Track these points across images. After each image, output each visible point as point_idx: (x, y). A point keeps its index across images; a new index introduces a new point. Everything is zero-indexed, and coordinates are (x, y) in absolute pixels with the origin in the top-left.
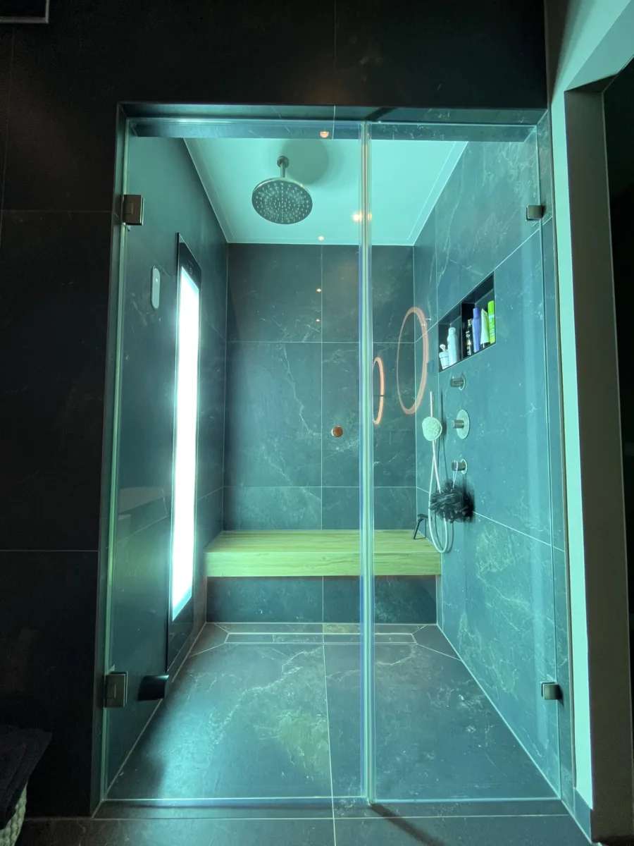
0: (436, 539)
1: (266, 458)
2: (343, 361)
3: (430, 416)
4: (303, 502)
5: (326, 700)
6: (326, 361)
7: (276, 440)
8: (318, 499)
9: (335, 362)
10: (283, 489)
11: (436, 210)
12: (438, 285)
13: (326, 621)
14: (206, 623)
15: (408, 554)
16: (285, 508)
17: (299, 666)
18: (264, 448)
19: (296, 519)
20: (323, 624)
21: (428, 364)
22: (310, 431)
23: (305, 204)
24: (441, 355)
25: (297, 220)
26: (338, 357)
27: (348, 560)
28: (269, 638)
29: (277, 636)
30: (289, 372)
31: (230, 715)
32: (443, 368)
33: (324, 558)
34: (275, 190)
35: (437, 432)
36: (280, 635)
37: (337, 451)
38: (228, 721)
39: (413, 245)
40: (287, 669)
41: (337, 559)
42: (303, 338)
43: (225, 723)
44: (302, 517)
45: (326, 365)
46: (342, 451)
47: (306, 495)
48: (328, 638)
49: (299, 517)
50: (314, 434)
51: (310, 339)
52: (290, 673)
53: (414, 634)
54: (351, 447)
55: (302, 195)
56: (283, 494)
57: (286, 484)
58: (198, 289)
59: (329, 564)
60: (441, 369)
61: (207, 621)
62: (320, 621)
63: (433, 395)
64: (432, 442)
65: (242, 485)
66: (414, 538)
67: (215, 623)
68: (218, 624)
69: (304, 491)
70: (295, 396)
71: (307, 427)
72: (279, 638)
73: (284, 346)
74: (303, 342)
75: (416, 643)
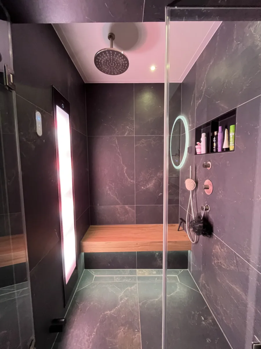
0: (189, 233)
1: (109, 192)
2: (145, 145)
3: (189, 178)
4: (127, 212)
5: (139, 320)
6: (136, 145)
7: (113, 184)
8: (133, 211)
9: (141, 146)
10: (118, 206)
11: (197, 63)
12: (196, 108)
13: (138, 268)
14: (84, 270)
15: (176, 242)
16: (118, 215)
17: (127, 297)
18: (108, 188)
19: (124, 220)
20: (137, 270)
21: (188, 148)
22: (129, 180)
23: (125, 64)
24: (196, 146)
25: (121, 73)
26: (143, 143)
27: (148, 244)
28: (112, 278)
29: (116, 277)
30: (118, 151)
31: (95, 330)
32: (197, 154)
33: (137, 244)
34: (107, 56)
35: (193, 187)
36: (118, 277)
37: (142, 189)
38: (94, 335)
39: (181, 82)
40: (121, 299)
41: (143, 244)
42: (125, 134)
43: (93, 336)
44: (126, 219)
45: (136, 147)
46: (144, 189)
47: (128, 209)
48: (139, 278)
49: (125, 219)
50: (131, 181)
51: (128, 134)
52: (122, 302)
53: (178, 276)
54: (149, 187)
55: (123, 58)
56: (117, 209)
57: (118, 204)
58: (68, 115)
59: (139, 246)
60: (196, 153)
61: (85, 269)
62: (136, 268)
63: (192, 168)
64: (190, 191)
65: (98, 205)
66: (179, 230)
67: (88, 270)
68: (90, 271)
69: (127, 207)
70: (122, 163)
71: (128, 178)
72: (117, 278)
73: (116, 138)
74: (125, 136)
75: (179, 281)
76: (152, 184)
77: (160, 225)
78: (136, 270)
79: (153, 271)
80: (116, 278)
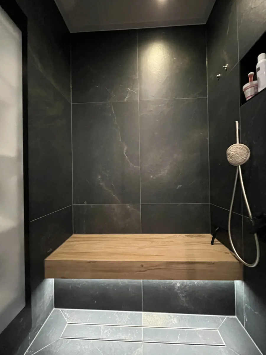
1: (101, 184)
2: (154, 113)
3: (236, 143)
4: (128, 214)
6: (141, 114)
7: (108, 172)
8: (138, 212)
9: (149, 114)
10: (114, 205)
12: (238, 28)
13: (145, 310)
14: (54, 309)
16: (115, 219)
19: (123, 226)
22: (131, 165)
24: (245, 87)
26: (151, 111)
27: (162, 267)
30: (116, 123)
33: (142, 266)
35: (245, 157)
37: (151, 178)
39: (205, 23)
41: (153, 266)
42: (124, 98)
44: (127, 225)
45: (142, 117)
46: (154, 178)
47: (130, 210)
49: (125, 225)
50: (135, 167)
51: (130, 98)
53: (220, 330)
54: (161, 176)
56: (114, 209)
57: (116, 202)
59: (145, 271)
60: (244, 102)
61: (56, 307)
62: (140, 310)
66: (212, 244)
67: (60, 309)
68: (62, 311)
69: (129, 207)
70: (120, 140)
71: (129, 161)
72: (106, 331)
73: (112, 104)
74: (125, 101)
75: (224, 344)
76: (166, 171)
77: (180, 236)
78: (142, 314)
79: (172, 317)
80: (104, 330)
